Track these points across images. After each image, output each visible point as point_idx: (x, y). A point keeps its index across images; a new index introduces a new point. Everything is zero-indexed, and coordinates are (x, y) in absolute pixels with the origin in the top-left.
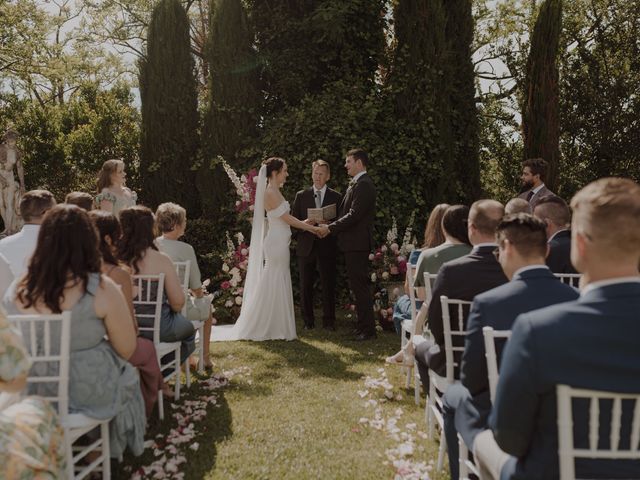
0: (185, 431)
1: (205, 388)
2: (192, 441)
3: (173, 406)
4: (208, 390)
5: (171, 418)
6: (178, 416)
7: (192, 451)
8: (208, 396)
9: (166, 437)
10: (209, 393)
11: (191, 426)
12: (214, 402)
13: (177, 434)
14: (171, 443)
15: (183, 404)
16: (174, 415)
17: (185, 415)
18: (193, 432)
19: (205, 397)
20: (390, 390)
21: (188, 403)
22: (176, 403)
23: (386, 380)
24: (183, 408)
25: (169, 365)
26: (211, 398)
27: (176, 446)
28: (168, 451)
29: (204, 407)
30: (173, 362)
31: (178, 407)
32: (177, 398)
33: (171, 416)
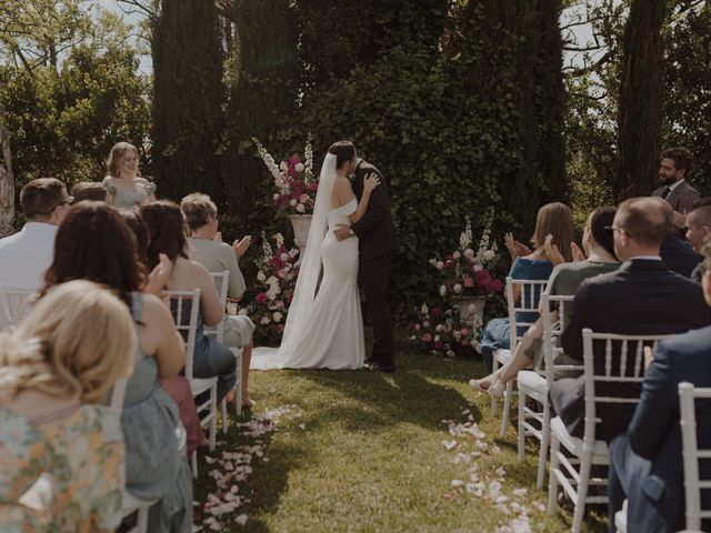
0: (229, 496)
1: (246, 433)
2: (238, 511)
3: (209, 460)
4: (250, 437)
5: (207, 477)
6: (216, 474)
7: (238, 526)
8: (252, 446)
9: (203, 506)
10: (251, 441)
11: (235, 489)
12: (260, 454)
13: (218, 501)
14: (210, 515)
15: (221, 457)
16: (211, 474)
17: (224, 473)
18: (238, 498)
19: (247, 448)
20: (483, 440)
21: (227, 455)
22: (212, 455)
23: (475, 425)
24: (221, 462)
25: (204, 406)
26: (256, 449)
27: (217, 519)
28: (208, 525)
29: (248, 461)
30: (208, 403)
31: (214, 461)
32: (212, 448)
33: (206, 474)
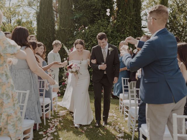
0: (53, 129)
1: (58, 115)
2: (55, 132)
3: (49, 121)
5: (48, 125)
6: (50, 124)
7: (55, 135)
9: (47, 131)
10: (59, 117)
11: (54, 127)
12: (61, 120)
13: (50, 130)
14: (48, 133)
15: (51, 121)
17: (52, 124)
18: (55, 129)
19: (58, 118)
21: (53, 120)
22: (49, 120)
24: (52, 122)
25: (47, 108)
27: (50, 134)
28: (48, 135)
29: (58, 121)
31: (50, 121)
32: (49, 119)
33: (48, 124)
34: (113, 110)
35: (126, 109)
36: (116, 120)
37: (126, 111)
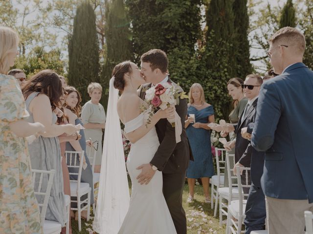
3: (87, 224)
6: (89, 230)
16: (87, 229)
23: (203, 212)
25: (85, 201)
30: (87, 200)
31: (89, 225)
32: (88, 220)
33: (85, 230)
34: (201, 207)
35: (223, 204)
36: (206, 223)
37: (223, 208)
